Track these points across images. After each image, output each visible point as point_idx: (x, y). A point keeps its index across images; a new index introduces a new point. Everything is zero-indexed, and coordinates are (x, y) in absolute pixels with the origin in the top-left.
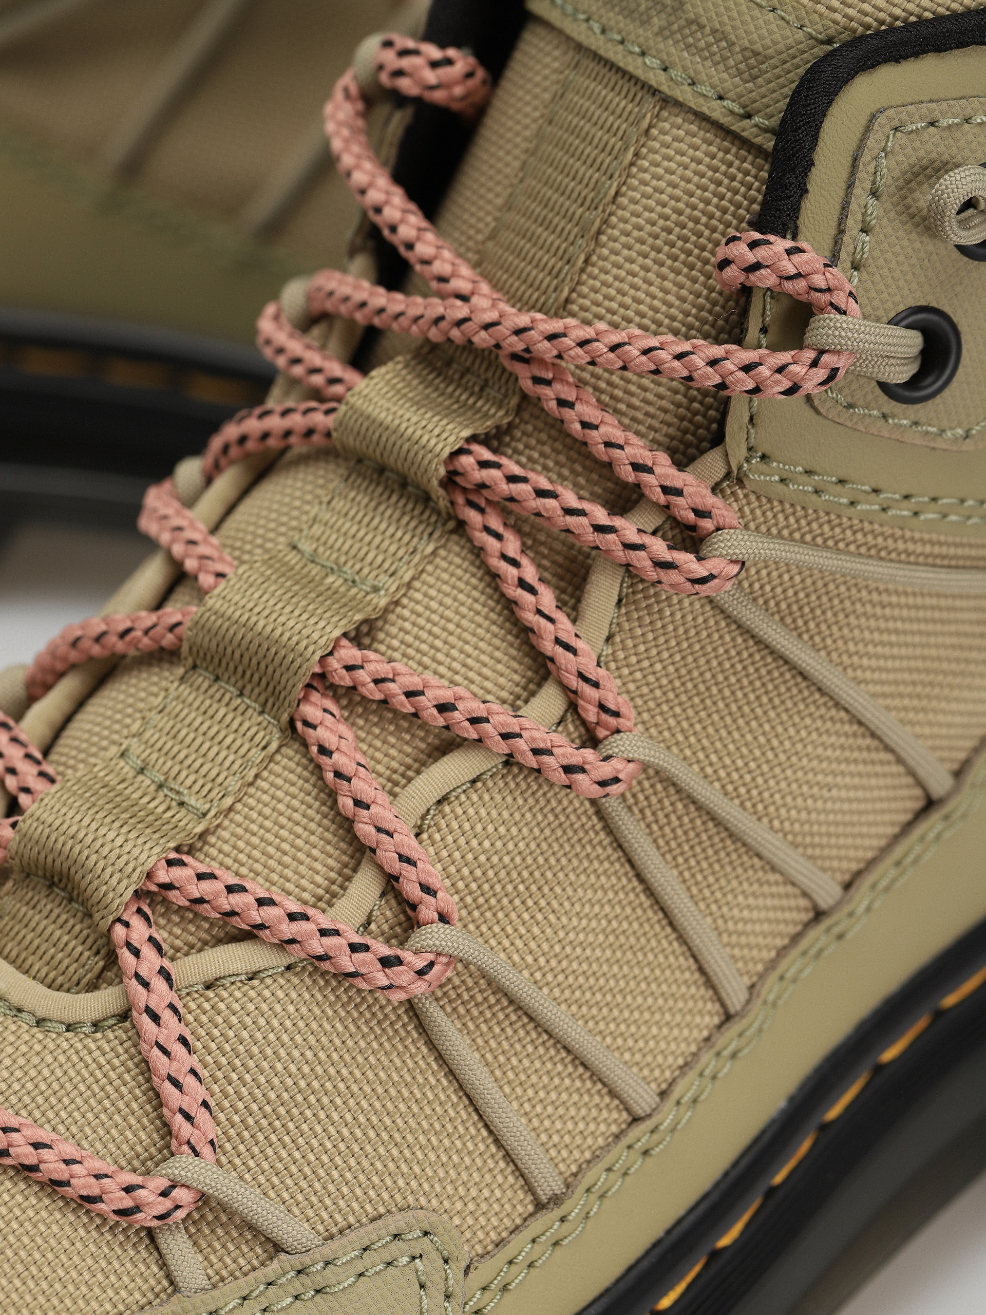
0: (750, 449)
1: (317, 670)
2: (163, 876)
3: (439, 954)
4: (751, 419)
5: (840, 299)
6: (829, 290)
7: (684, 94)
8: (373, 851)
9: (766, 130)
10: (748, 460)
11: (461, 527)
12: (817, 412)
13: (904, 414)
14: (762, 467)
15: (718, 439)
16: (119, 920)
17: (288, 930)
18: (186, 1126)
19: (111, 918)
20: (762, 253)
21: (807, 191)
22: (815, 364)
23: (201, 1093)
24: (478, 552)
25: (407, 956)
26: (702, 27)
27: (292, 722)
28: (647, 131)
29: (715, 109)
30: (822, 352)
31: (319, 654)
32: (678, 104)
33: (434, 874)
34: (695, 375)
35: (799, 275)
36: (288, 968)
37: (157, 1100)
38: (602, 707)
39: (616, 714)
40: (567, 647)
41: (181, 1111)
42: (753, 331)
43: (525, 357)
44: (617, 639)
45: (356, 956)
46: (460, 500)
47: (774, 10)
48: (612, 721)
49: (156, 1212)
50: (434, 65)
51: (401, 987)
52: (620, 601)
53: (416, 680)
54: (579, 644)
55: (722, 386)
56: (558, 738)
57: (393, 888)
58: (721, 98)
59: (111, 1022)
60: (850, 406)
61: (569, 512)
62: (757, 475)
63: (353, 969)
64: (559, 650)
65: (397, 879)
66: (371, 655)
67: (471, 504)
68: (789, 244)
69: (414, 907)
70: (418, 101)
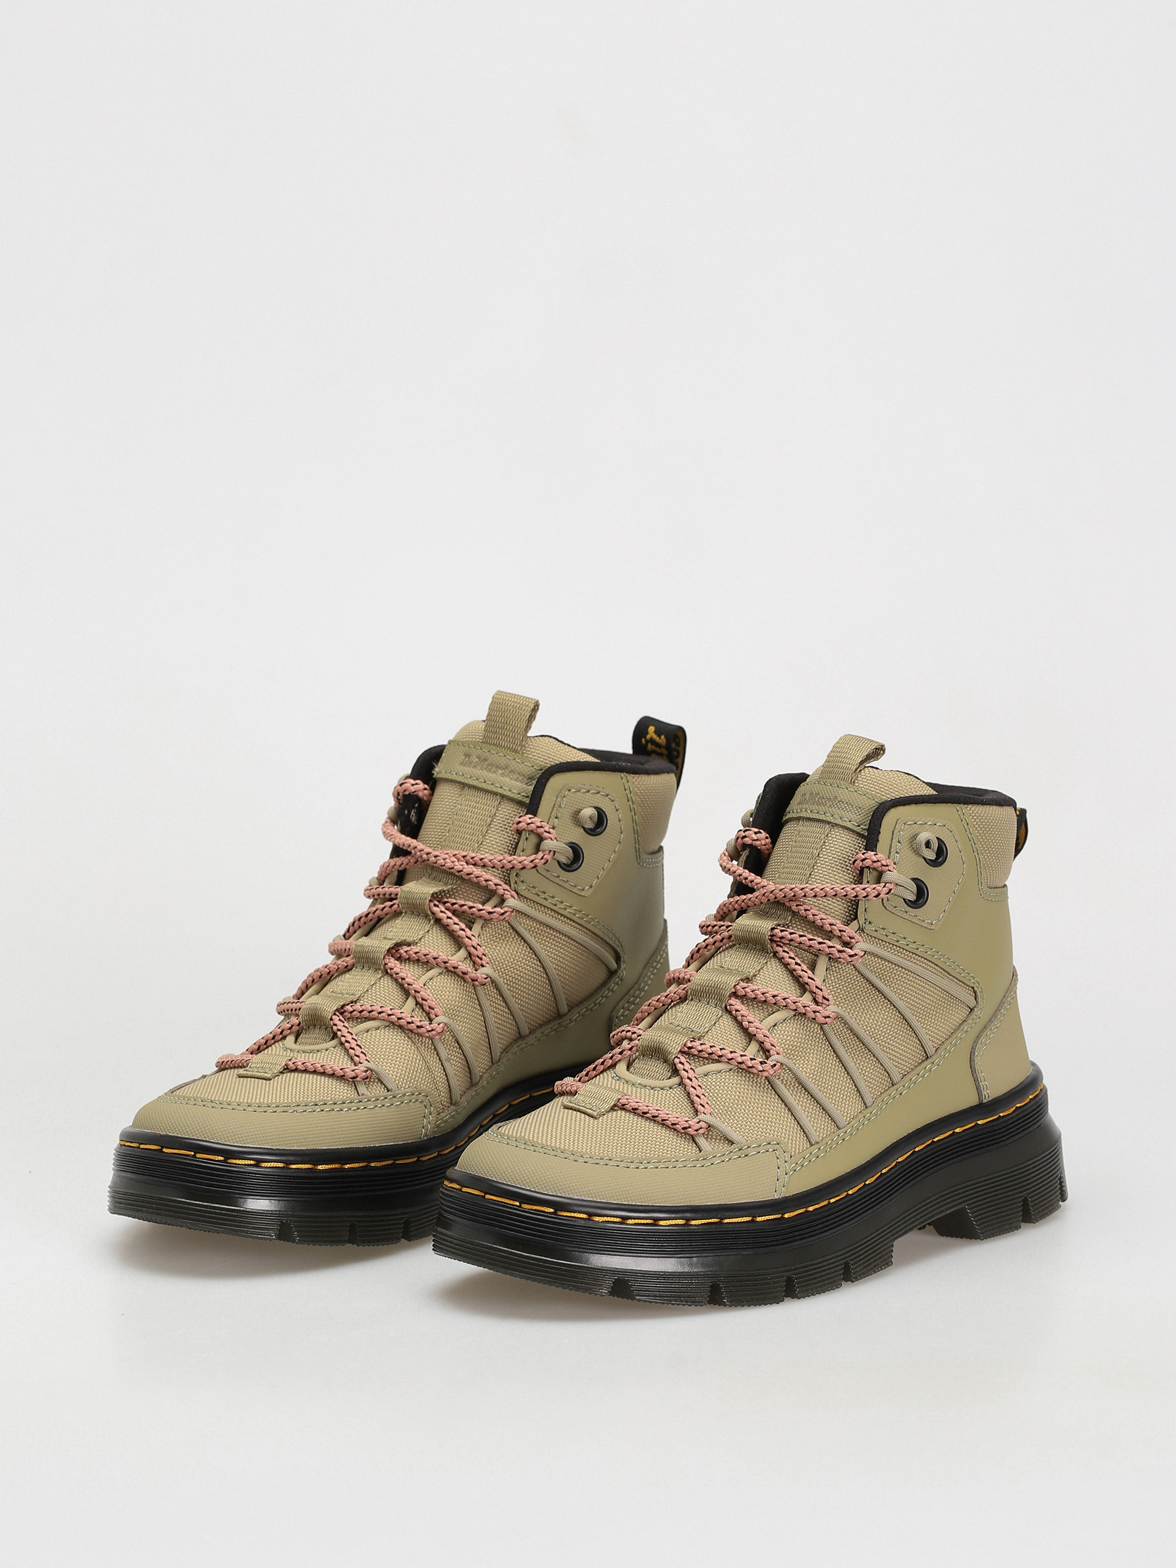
0: (865, 920)
1: (733, 990)
2: (689, 1045)
3: (778, 1062)
4: (865, 910)
5: (890, 868)
6: (887, 866)
7: (839, 822)
8: (755, 1035)
9: (865, 830)
10: (865, 923)
11: (775, 954)
12: (886, 909)
13: (913, 912)
14: (870, 925)
15: (856, 918)
16: (676, 1057)
17: (730, 1056)
18: (702, 1108)
19: (674, 1056)
20: (866, 855)
21: (880, 833)
22: (884, 886)
23: (706, 1100)
24: (781, 959)
25: (768, 1062)
26: (843, 802)
27: (726, 1007)
28: (827, 835)
29: (849, 825)
30: (886, 883)
31: (733, 984)
32: (836, 825)
33: (775, 1041)
34: (848, 893)
35: (878, 861)
36: (731, 1070)
37: (692, 1102)
38: (824, 998)
39: (828, 1000)
40: (812, 979)
41: (701, 1104)
42: (865, 881)
43: (794, 898)
44: (826, 981)
45: (752, 1061)
46: (775, 945)
47: (865, 795)
48: (826, 1002)
49: (695, 1129)
50: (756, 833)
51: (767, 1071)
52: (827, 969)
53: (765, 990)
54: (815, 979)
55: (856, 896)
56: (811, 1004)
57: (762, 1047)
58: (850, 821)
59: (675, 1086)
60: (895, 907)
61: (810, 940)
62: (868, 927)
63: (751, 1065)
64: (810, 980)
65: (763, 1043)
66: (750, 984)
67: (778, 945)
68: (875, 853)
69: (769, 1051)
70: (751, 846)
